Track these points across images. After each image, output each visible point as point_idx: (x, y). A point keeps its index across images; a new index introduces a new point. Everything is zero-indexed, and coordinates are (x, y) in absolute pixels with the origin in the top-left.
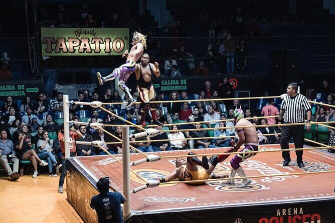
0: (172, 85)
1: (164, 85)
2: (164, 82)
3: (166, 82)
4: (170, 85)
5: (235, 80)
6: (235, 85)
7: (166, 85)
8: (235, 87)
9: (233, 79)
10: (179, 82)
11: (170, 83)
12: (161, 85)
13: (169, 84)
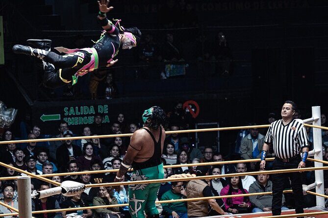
0: (83, 116)
1: (68, 116)
2: (69, 110)
3: (72, 110)
4: (78, 116)
5: (195, 103)
6: (195, 112)
7: (72, 116)
8: (194, 116)
9: (191, 102)
10: (96, 109)
11: (79, 111)
12: (63, 116)
13: (78, 113)
